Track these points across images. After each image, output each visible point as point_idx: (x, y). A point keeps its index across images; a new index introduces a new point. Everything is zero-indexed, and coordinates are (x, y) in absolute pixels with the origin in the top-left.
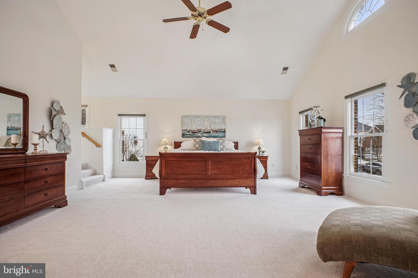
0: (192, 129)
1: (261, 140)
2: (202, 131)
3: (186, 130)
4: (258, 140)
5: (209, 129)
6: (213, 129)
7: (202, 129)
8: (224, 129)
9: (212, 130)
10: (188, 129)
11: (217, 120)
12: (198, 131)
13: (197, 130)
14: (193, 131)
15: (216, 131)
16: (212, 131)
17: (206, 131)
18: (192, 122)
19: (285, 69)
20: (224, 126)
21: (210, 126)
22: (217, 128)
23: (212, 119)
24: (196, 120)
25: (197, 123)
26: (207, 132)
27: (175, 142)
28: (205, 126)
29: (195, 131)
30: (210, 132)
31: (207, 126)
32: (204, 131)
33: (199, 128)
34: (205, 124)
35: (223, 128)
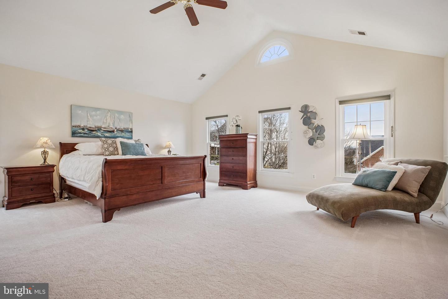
0: (89, 126)
1: (171, 143)
2: (103, 129)
3: (79, 126)
4: (168, 143)
5: (112, 127)
6: (118, 128)
7: (103, 127)
8: (131, 129)
9: (116, 128)
10: (82, 125)
11: (122, 117)
12: (97, 129)
13: (95, 127)
14: (90, 129)
15: (122, 130)
16: (115, 130)
17: (108, 130)
18: (88, 114)
19: (203, 75)
20: (131, 125)
21: (114, 124)
22: (122, 126)
23: (116, 115)
24: (94, 113)
25: (95, 117)
26: (110, 130)
27: (60, 143)
28: (106, 123)
29: (91, 129)
30: (113, 131)
31: (109, 124)
32: (106, 130)
33: (99, 125)
34: (106, 120)
35: (130, 127)
